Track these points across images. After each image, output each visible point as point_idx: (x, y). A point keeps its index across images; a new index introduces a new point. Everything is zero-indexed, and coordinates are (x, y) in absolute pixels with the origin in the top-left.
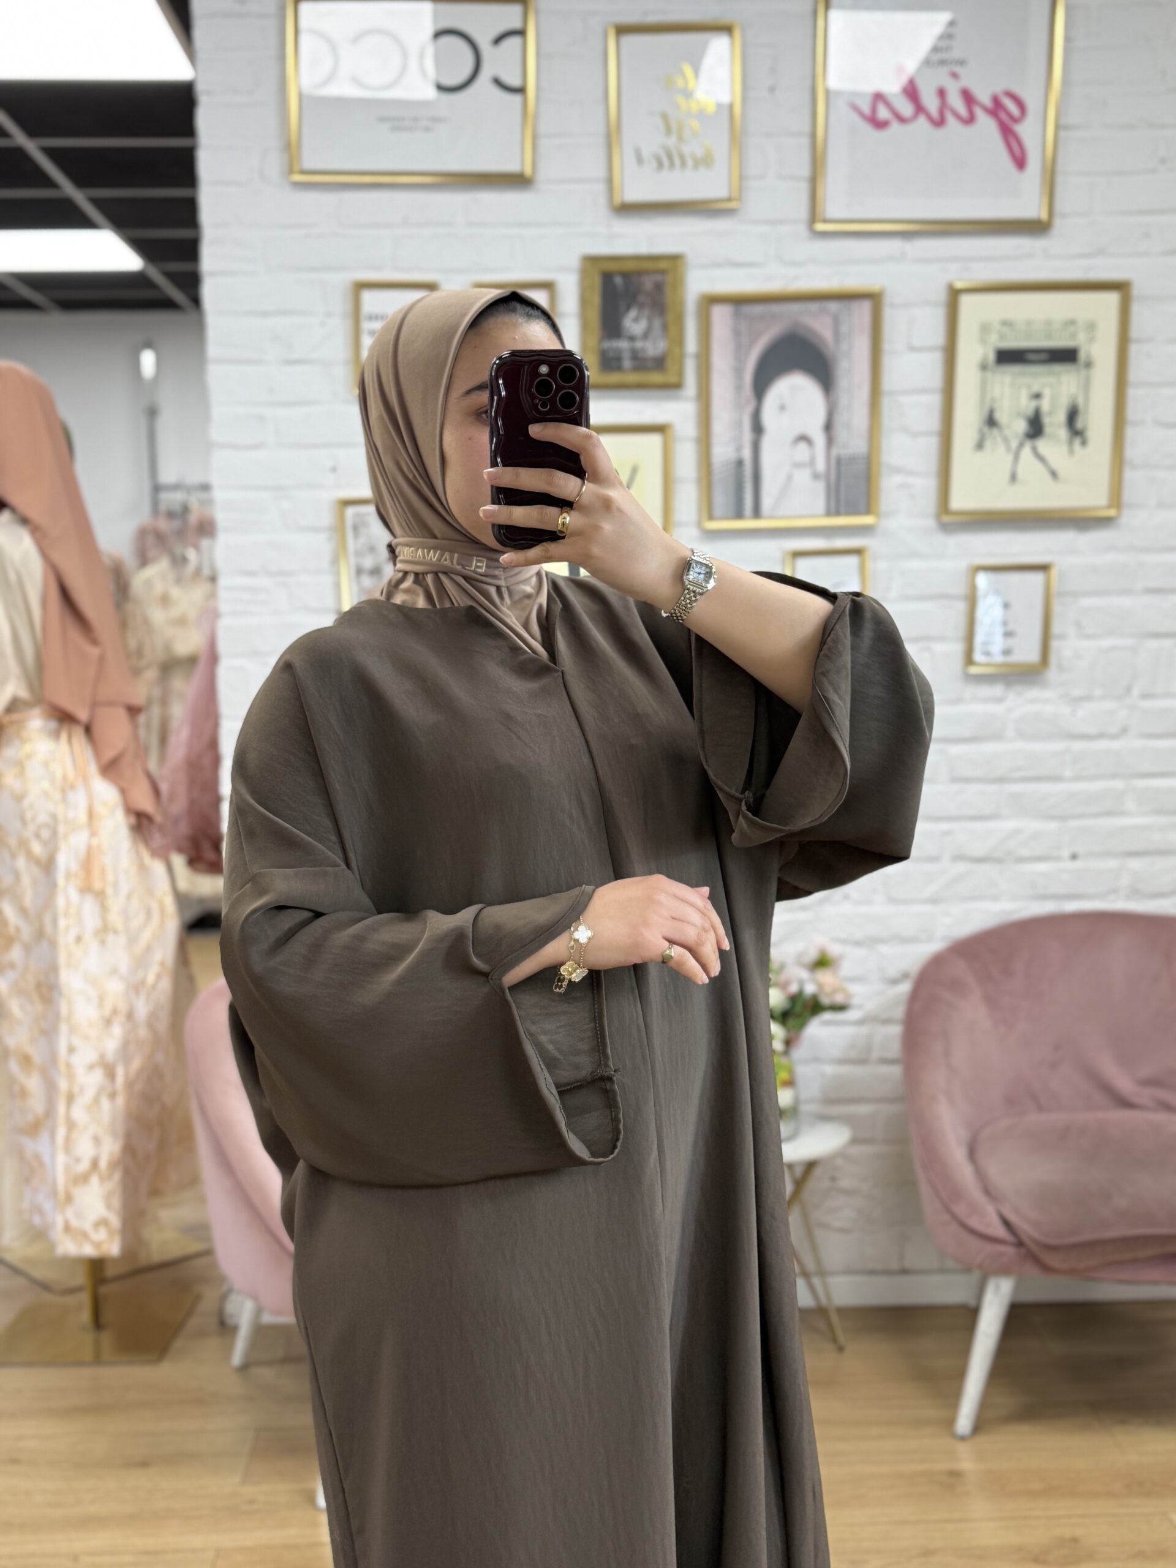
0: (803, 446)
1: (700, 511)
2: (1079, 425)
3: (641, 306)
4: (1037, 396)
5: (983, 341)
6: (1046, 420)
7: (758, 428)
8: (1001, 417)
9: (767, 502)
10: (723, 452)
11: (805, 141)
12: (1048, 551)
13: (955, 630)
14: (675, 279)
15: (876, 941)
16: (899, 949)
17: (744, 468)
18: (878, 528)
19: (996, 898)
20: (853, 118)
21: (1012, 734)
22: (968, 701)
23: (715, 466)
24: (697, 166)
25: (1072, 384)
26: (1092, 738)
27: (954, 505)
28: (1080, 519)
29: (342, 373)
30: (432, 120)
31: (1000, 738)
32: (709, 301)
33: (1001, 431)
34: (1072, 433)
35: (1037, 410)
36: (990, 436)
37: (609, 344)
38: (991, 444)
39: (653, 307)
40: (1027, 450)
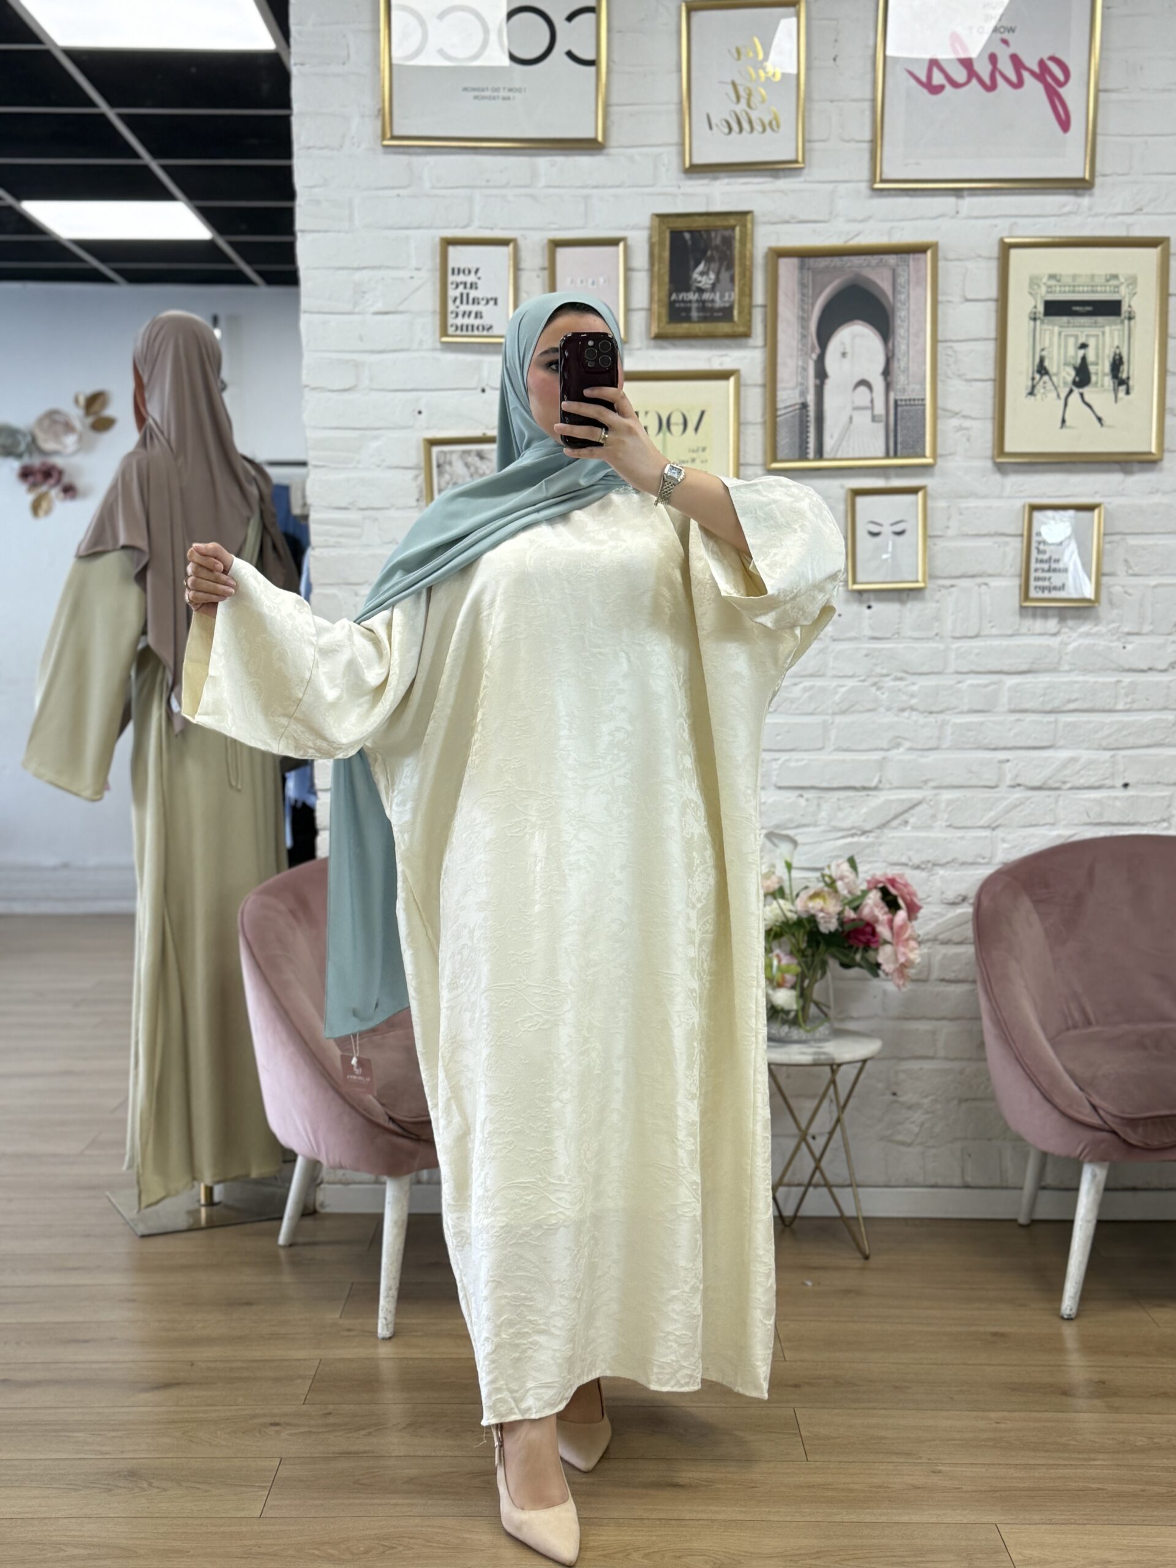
0: (862, 389)
1: (765, 453)
2: (1124, 376)
3: (710, 260)
4: (1084, 346)
5: (1032, 294)
6: (1092, 369)
7: (821, 374)
8: (1051, 365)
9: (829, 444)
10: (788, 397)
11: (867, 105)
12: (1096, 493)
13: (1011, 566)
14: (744, 234)
15: (935, 865)
16: (958, 873)
17: (807, 411)
18: (937, 469)
19: (1053, 824)
20: (913, 82)
21: (1067, 667)
22: (1024, 634)
23: (781, 409)
24: (764, 130)
25: (1116, 334)
26: (1142, 671)
27: (1009, 447)
28: (1127, 462)
29: (431, 323)
30: (510, 90)
31: (1055, 670)
32: (777, 255)
33: (1051, 379)
34: (1116, 382)
35: (1084, 359)
36: (1041, 383)
37: (678, 296)
38: (1042, 391)
39: (721, 260)
40: (1075, 397)
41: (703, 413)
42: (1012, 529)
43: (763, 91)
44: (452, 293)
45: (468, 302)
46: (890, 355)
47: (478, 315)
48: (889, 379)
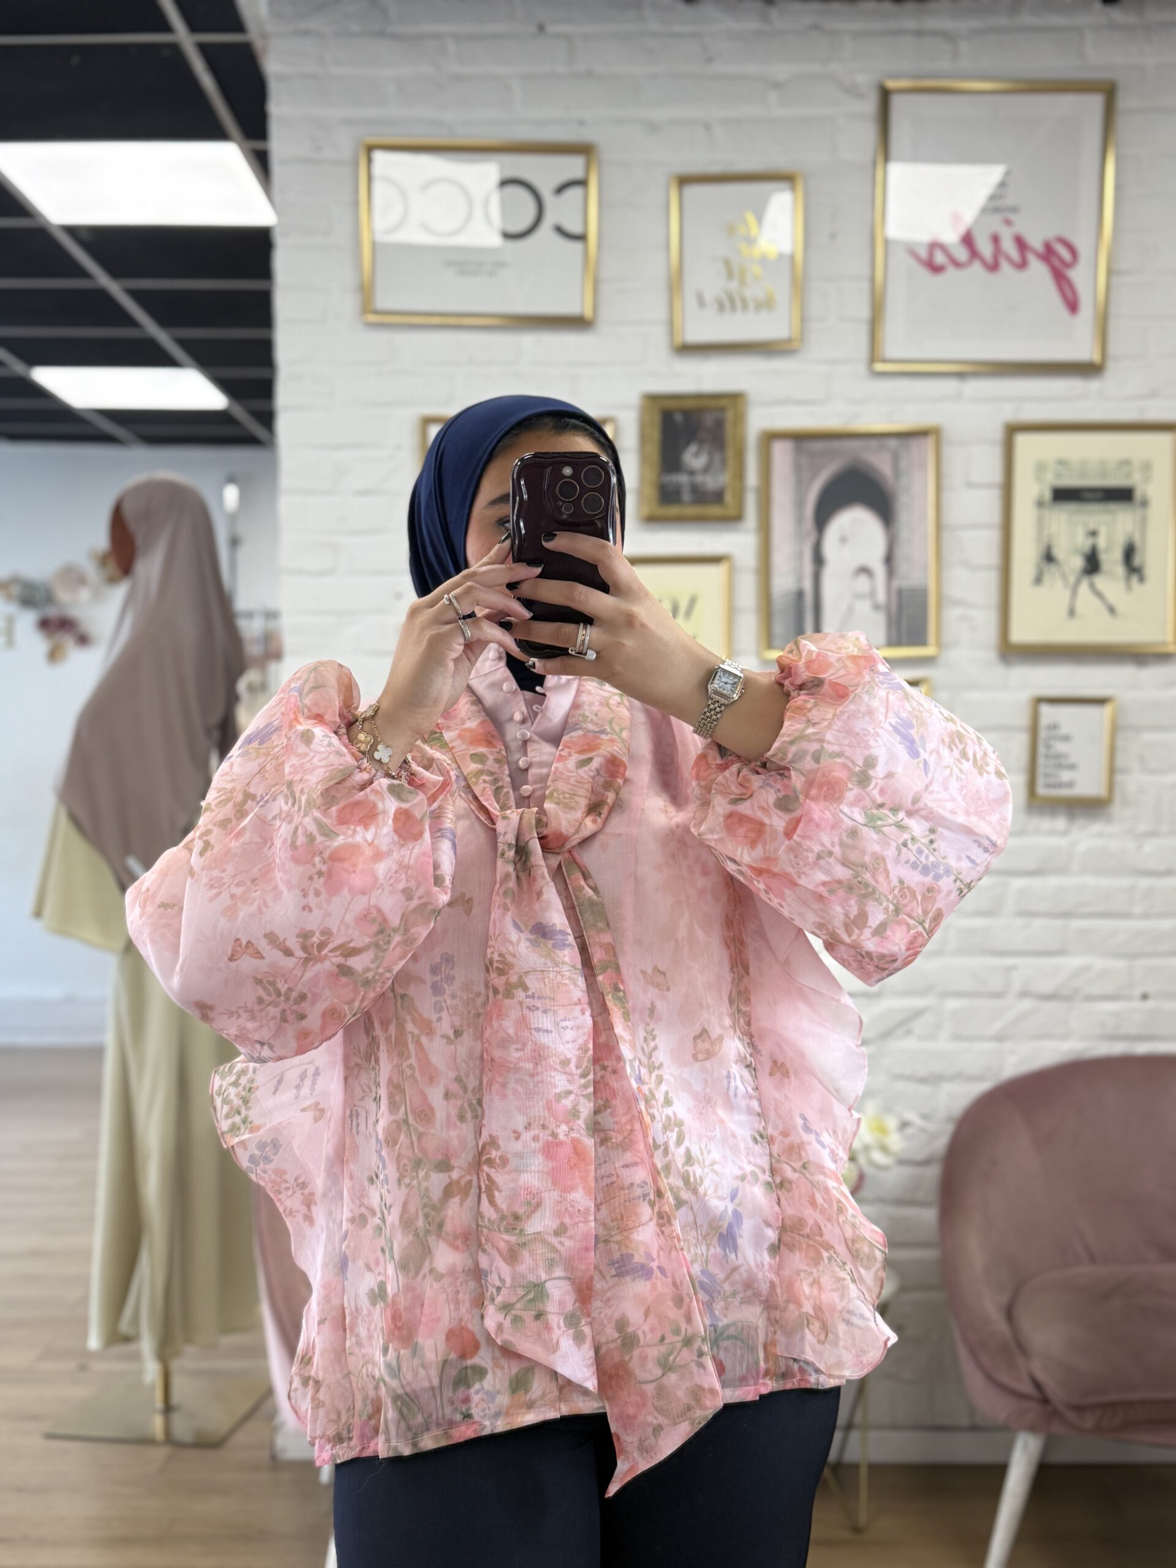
0: (863, 578)
1: (759, 640)
2: (1137, 564)
3: (701, 442)
4: (1094, 534)
5: (1039, 479)
6: (1104, 558)
7: (819, 560)
8: (1059, 553)
10: (783, 582)
11: (865, 286)
12: (1108, 686)
13: (1018, 763)
14: (737, 416)
15: (941, 1078)
16: (965, 1087)
17: (804, 599)
18: (940, 659)
19: (1063, 1037)
20: (913, 263)
21: (1076, 869)
22: (1032, 833)
23: (776, 594)
24: (759, 309)
25: (1129, 522)
26: (1161, 874)
27: (1015, 638)
28: (1140, 654)
30: (497, 263)
31: (1062, 870)
32: (770, 437)
33: (1058, 567)
34: (1129, 570)
35: (1093, 547)
36: (1048, 572)
37: (669, 478)
38: (1049, 579)
39: (712, 443)
40: (1084, 586)
41: (694, 599)
42: (1020, 720)
43: (756, 269)
46: (892, 540)
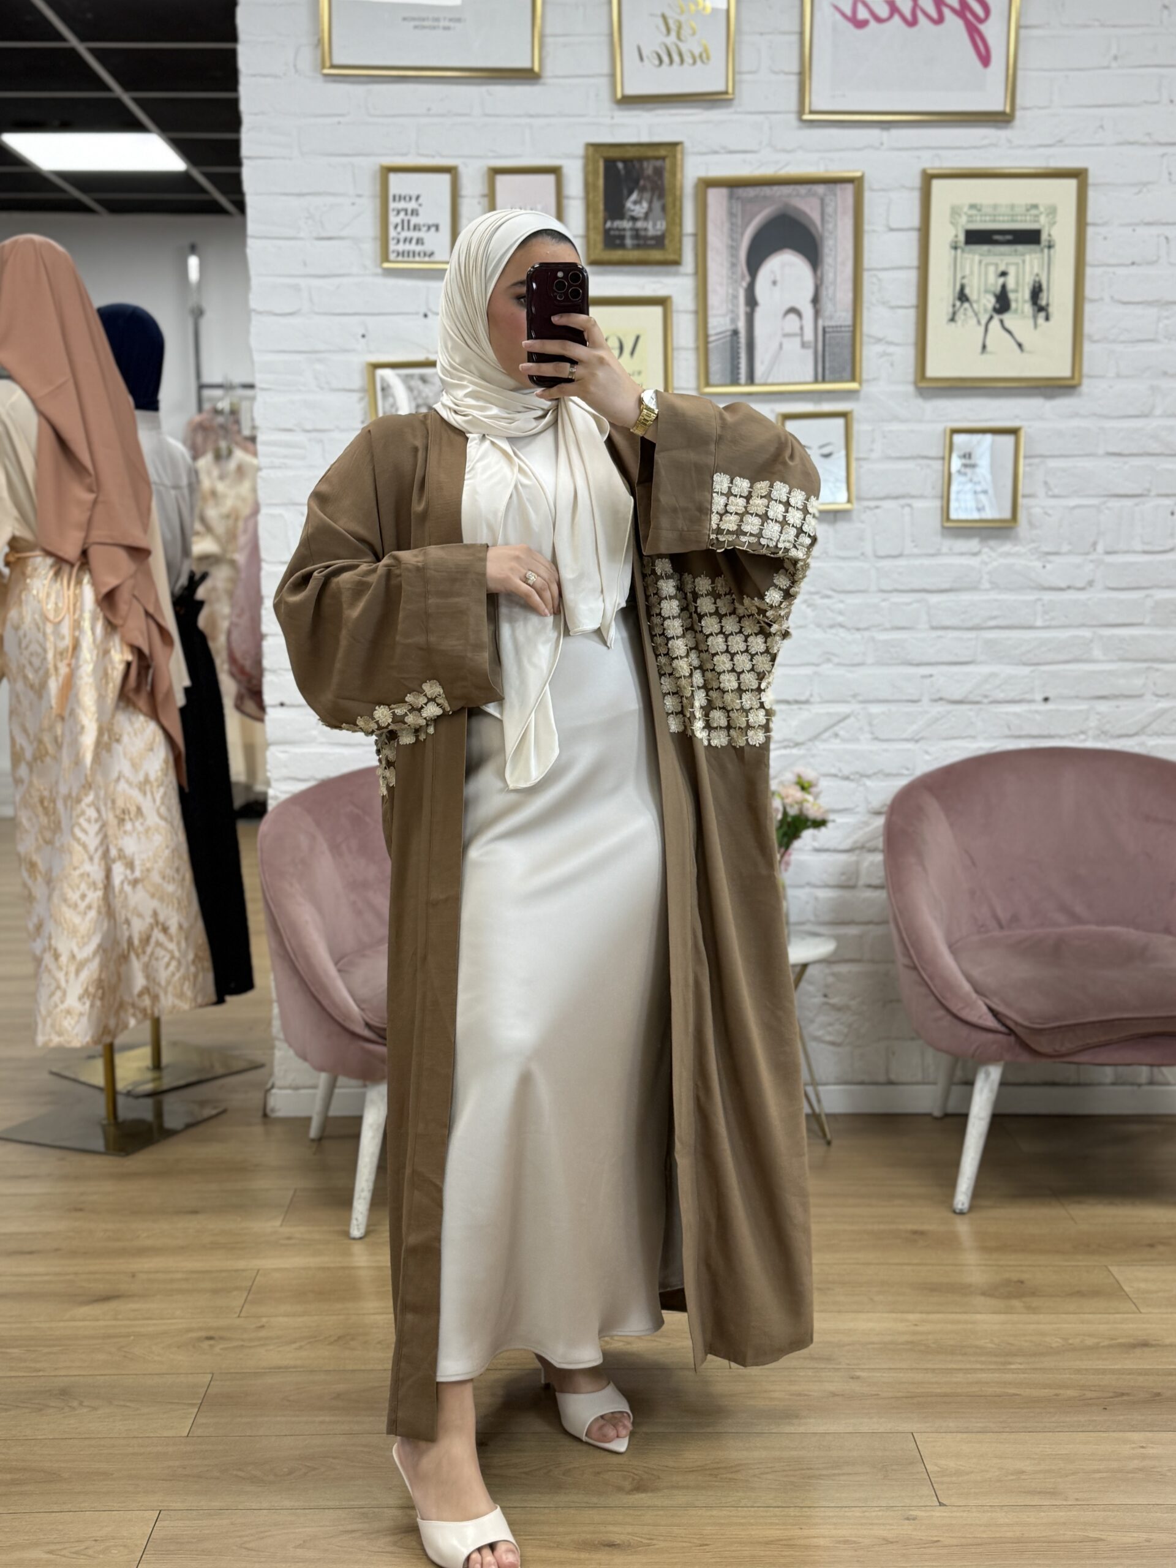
0: (792, 317)
1: (698, 377)
2: (1043, 303)
3: (642, 190)
4: (1004, 274)
5: (953, 224)
6: (1012, 296)
7: (752, 302)
8: (971, 293)
9: (760, 370)
10: (719, 323)
11: (794, 38)
12: (1017, 417)
13: (933, 488)
14: (674, 165)
15: (863, 776)
16: (883, 784)
17: (738, 338)
18: (862, 394)
19: (973, 737)
20: (838, 17)
21: (987, 585)
22: (946, 554)
23: (712, 335)
24: (694, 62)
25: (1036, 263)
26: (1061, 589)
27: (930, 372)
28: (1046, 387)
29: (370, 248)
30: (451, 20)
31: (974, 588)
32: (707, 184)
33: (971, 305)
34: (1036, 308)
35: (1004, 287)
36: (962, 310)
37: (612, 223)
38: (962, 317)
39: (653, 190)
40: (995, 323)
41: (638, 338)
42: (936, 450)
43: (693, 24)
44: (393, 219)
45: (409, 229)
46: (819, 282)
47: (419, 241)
48: (818, 306)
